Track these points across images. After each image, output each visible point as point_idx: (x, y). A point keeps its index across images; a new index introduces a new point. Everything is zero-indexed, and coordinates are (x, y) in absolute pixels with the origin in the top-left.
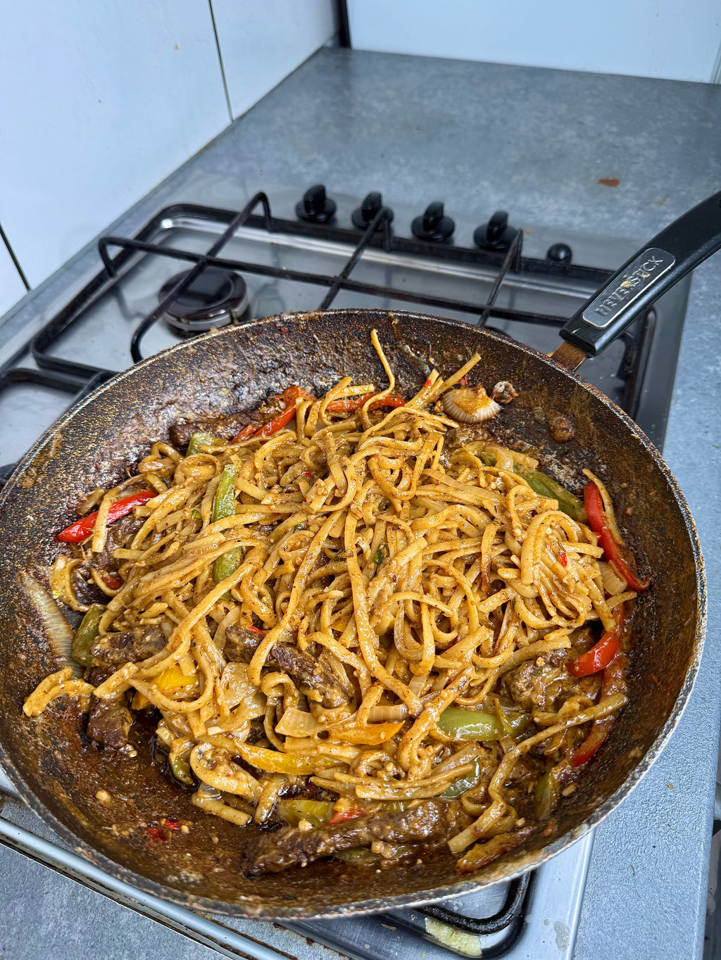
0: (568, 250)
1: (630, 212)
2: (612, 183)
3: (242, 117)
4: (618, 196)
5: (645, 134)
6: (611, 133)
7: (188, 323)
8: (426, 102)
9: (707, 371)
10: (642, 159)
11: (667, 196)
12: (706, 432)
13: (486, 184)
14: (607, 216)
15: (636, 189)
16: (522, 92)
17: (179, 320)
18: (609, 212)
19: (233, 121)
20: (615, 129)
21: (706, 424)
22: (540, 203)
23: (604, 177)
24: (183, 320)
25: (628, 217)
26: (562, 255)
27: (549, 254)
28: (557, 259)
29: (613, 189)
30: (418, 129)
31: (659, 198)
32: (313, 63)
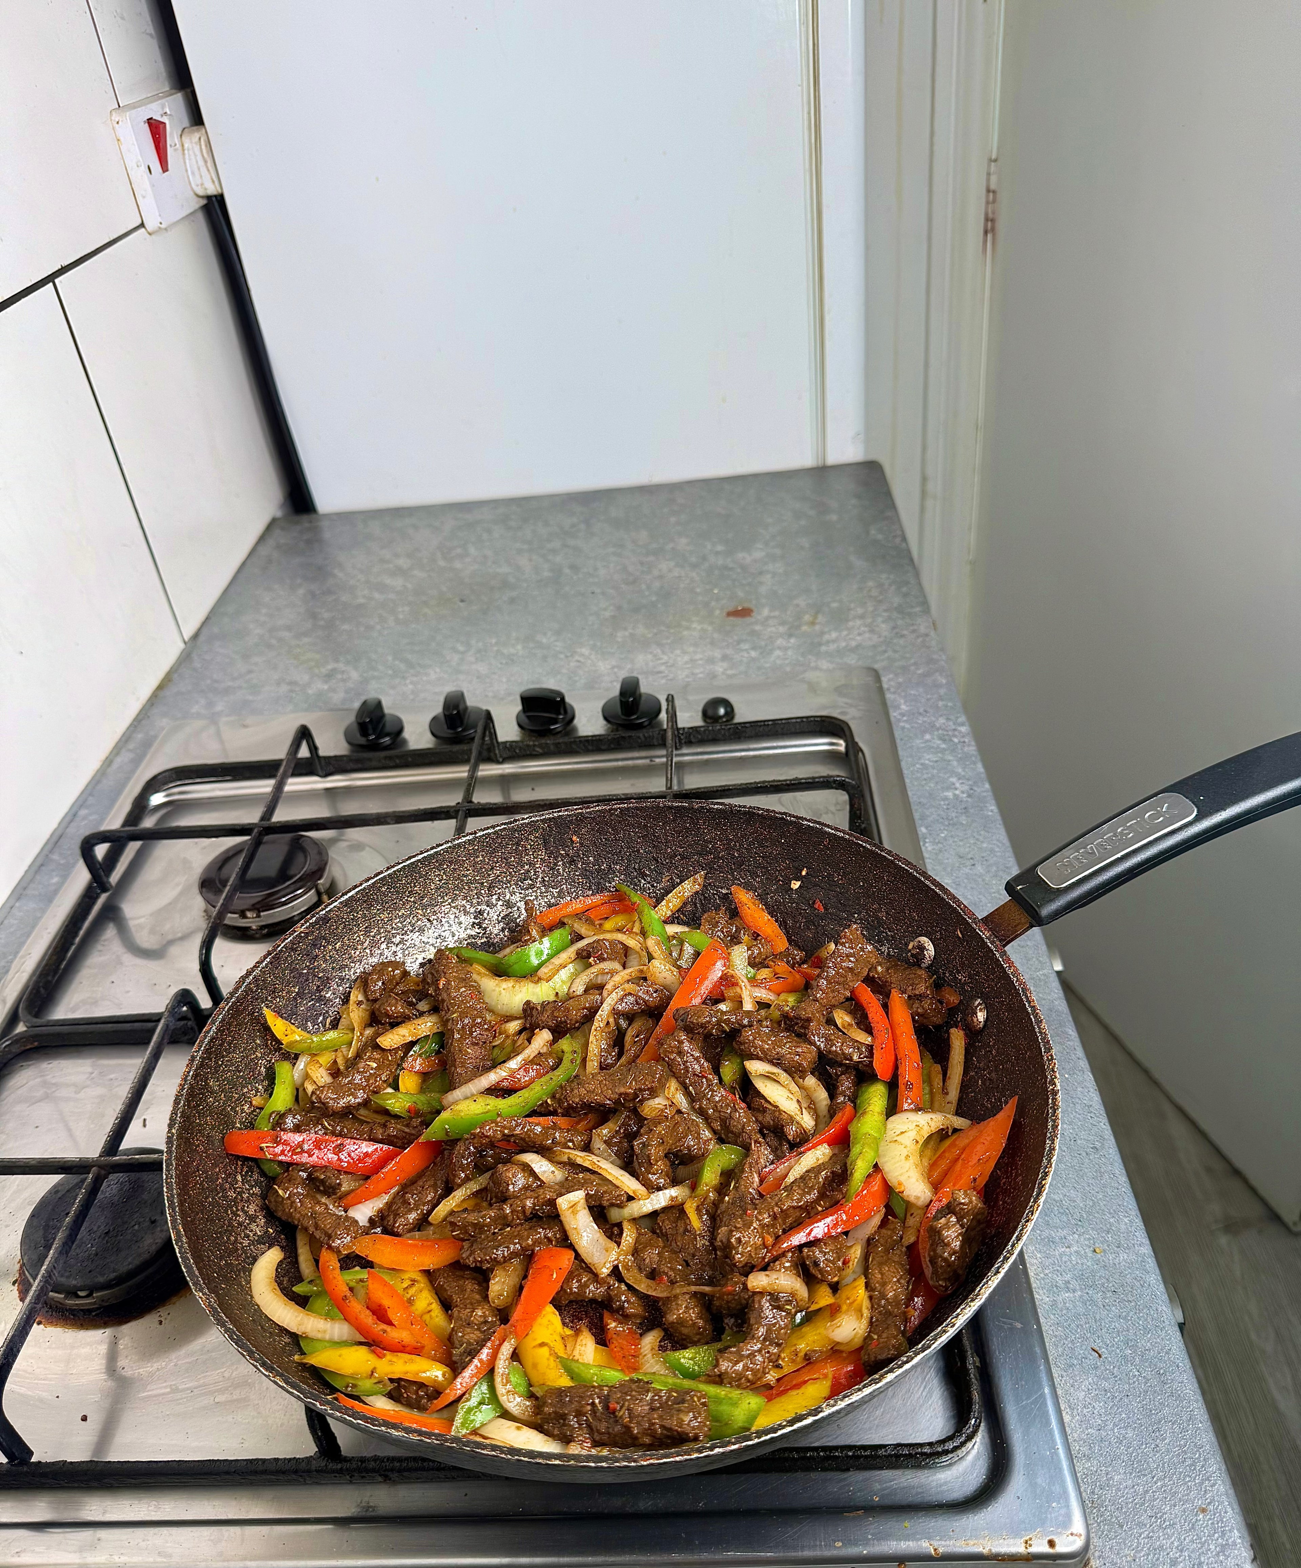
0: (726, 703)
1: (780, 642)
2: (744, 613)
3: (196, 636)
4: (757, 628)
5: (759, 545)
6: (717, 553)
7: (258, 916)
8: (458, 565)
9: (946, 799)
10: (769, 576)
11: (817, 613)
12: (974, 865)
13: (585, 651)
14: (753, 654)
15: (777, 613)
16: (583, 526)
17: (243, 915)
18: (754, 648)
19: (185, 643)
20: (720, 548)
21: (970, 856)
22: (665, 658)
23: (731, 609)
24: (249, 914)
25: (779, 648)
26: (722, 711)
27: (705, 714)
28: (716, 719)
29: (748, 620)
30: (462, 601)
31: (807, 618)
32: (271, 542)
